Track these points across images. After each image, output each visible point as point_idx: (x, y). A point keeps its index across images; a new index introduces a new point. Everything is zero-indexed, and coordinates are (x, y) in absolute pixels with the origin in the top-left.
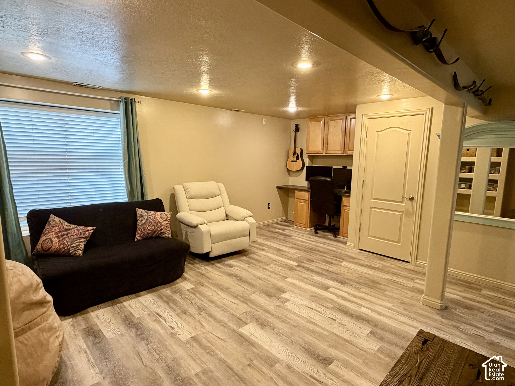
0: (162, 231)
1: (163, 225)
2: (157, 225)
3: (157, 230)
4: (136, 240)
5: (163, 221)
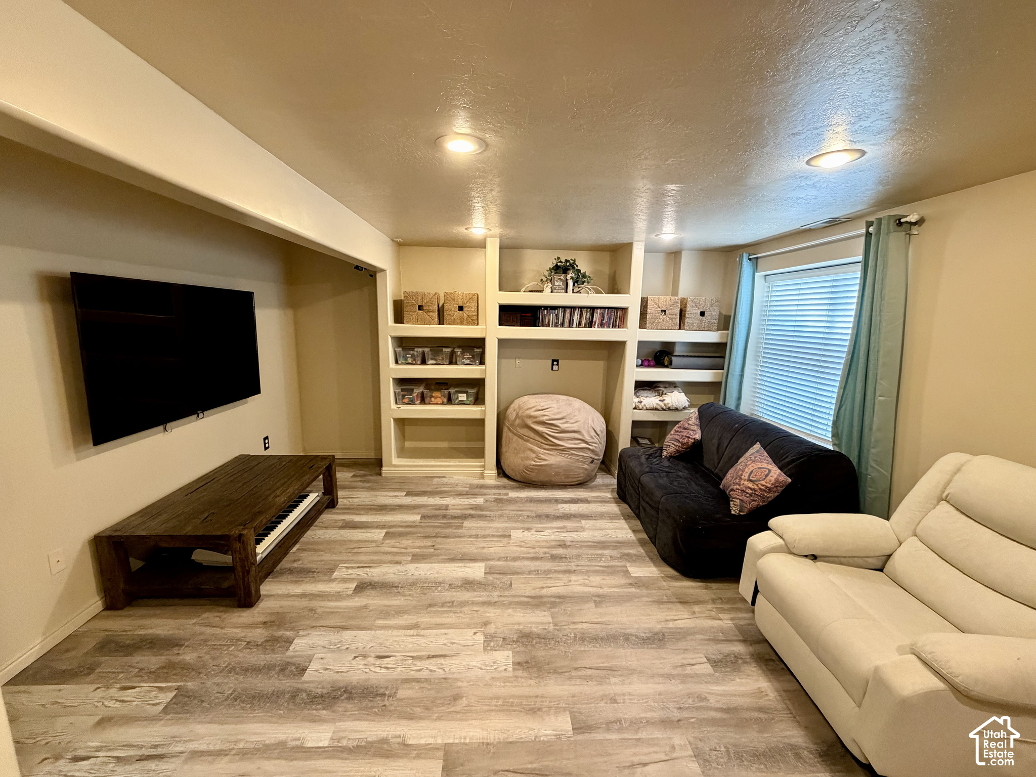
0: (731, 493)
1: (740, 485)
3: (730, 485)
5: (747, 478)
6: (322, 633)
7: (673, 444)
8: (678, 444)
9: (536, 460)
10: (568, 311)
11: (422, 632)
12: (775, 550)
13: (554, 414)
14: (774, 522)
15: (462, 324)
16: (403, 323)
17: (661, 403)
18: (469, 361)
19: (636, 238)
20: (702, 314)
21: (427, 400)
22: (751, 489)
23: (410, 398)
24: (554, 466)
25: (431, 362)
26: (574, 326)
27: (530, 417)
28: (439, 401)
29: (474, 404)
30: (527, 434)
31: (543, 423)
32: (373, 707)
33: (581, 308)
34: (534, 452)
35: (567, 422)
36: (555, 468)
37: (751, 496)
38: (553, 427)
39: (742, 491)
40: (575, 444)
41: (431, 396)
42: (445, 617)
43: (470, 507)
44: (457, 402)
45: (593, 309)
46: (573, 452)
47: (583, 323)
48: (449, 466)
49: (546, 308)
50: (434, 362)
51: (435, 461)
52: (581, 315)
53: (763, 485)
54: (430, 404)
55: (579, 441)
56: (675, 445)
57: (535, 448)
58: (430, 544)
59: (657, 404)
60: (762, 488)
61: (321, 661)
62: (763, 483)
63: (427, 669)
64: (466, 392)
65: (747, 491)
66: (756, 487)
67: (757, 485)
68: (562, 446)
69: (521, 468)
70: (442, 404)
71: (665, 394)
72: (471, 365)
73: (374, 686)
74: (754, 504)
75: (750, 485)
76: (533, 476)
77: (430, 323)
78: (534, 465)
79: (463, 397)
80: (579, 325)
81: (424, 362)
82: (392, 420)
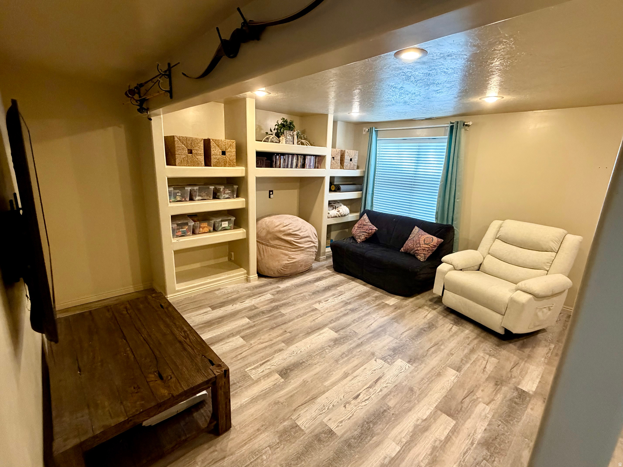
0: (417, 252)
1: (421, 247)
2: (417, 244)
3: (414, 248)
4: (400, 251)
5: (423, 243)
6: (306, 409)
7: (363, 234)
8: (366, 234)
9: (289, 260)
10: (290, 157)
11: (355, 374)
12: (450, 270)
13: (294, 228)
14: (444, 258)
15: (225, 166)
16: (175, 165)
17: (338, 213)
18: (228, 195)
19: (329, 113)
20: (351, 160)
21: (197, 231)
22: (427, 248)
23: (183, 231)
24: (300, 261)
25: (198, 198)
26: (294, 167)
27: (280, 231)
28: (206, 230)
29: (234, 229)
30: (279, 244)
31: (290, 235)
32: (390, 419)
33: (297, 155)
34: (286, 255)
35: (302, 232)
36: (301, 262)
37: (428, 251)
38: (296, 236)
39: (423, 249)
40: (308, 245)
41: (200, 227)
42: (352, 362)
43: (270, 301)
44: (220, 228)
45: (305, 156)
46: (309, 250)
47: (299, 166)
48: (221, 280)
49: (278, 154)
50: (200, 198)
51: (211, 279)
52: (298, 159)
53: (432, 245)
54: (199, 233)
55: (310, 243)
56: (364, 235)
57: (286, 252)
58: (281, 331)
59: (337, 214)
60: (432, 246)
61: (331, 421)
62: (432, 244)
63: (383, 388)
64: (229, 220)
65: (426, 249)
66: (429, 246)
67: (430, 245)
68: (303, 247)
69: (279, 267)
70: (210, 232)
71: (338, 207)
72: (230, 198)
73: (375, 411)
74: (430, 254)
75: (426, 246)
76: (288, 272)
77: (198, 165)
78: (288, 264)
79: (225, 224)
80: (297, 166)
81: (191, 199)
82: (173, 251)
